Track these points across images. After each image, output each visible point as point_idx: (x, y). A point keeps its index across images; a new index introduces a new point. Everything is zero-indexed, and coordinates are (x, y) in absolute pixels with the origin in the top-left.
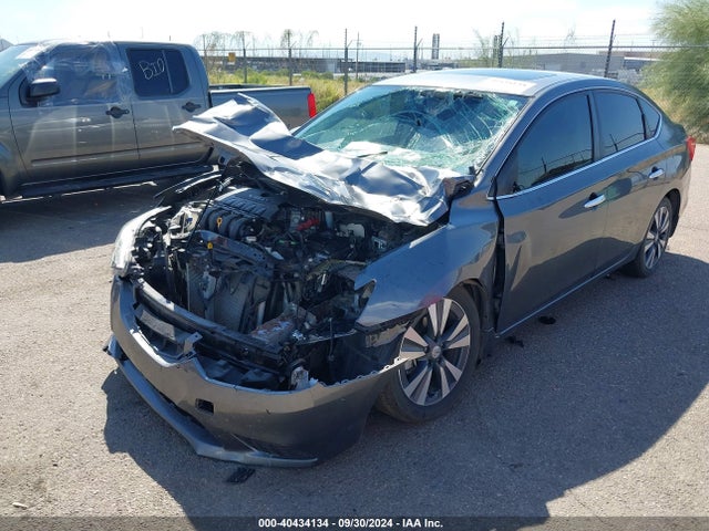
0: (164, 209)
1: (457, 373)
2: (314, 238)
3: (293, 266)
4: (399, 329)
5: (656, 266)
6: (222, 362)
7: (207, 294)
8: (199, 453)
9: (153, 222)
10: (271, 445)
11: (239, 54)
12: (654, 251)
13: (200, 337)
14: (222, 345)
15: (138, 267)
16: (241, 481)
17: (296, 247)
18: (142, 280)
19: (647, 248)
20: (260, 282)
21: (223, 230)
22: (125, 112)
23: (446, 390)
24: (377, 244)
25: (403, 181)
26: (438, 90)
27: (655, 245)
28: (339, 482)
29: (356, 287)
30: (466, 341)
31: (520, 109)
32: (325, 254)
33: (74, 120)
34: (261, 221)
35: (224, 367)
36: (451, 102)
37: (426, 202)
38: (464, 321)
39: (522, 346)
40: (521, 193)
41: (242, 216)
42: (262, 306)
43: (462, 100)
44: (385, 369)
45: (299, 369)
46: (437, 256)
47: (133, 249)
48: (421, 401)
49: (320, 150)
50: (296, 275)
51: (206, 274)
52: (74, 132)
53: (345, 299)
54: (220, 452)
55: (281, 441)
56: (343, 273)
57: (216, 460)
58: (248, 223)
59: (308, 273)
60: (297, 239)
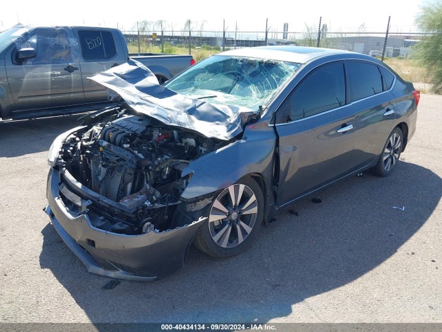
0: (83, 127)
1: (248, 229)
2: (164, 146)
3: (149, 162)
4: (208, 201)
5: (392, 170)
6: (102, 218)
7: (100, 178)
8: (89, 271)
9: (74, 135)
10: (128, 267)
11: (159, 34)
12: (390, 160)
13: (91, 202)
14: (103, 208)
15: (62, 161)
16: (111, 288)
17: (152, 151)
18: (64, 169)
19: (385, 158)
20: (129, 171)
21: (112, 140)
22: (76, 69)
23: (241, 239)
24: (201, 150)
25: (219, 114)
26: (250, 59)
27: (391, 157)
28: (169, 291)
29: (183, 175)
30: (255, 210)
31: (295, 71)
32: (168, 155)
33: (50, 73)
34: (135, 135)
35: (103, 220)
36: (257, 66)
37: (230, 126)
38: (253, 198)
39: (297, 215)
40: (293, 122)
41: (124, 132)
42: (130, 185)
43: (263, 65)
44: (193, 224)
45: (148, 223)
46: (233, 159)
47: (60, 150)
48: (224, 245)
49: (175, 94)
50: (150, 168)
51: (100, 166)
52: (50, 81)
53: (179, 183)
54: (101, 271)
55: (133, 265)
56: (178, 167)
57: (99, 276)
58: (127, 136)
59: (157, 166)
60: (153, 146)
